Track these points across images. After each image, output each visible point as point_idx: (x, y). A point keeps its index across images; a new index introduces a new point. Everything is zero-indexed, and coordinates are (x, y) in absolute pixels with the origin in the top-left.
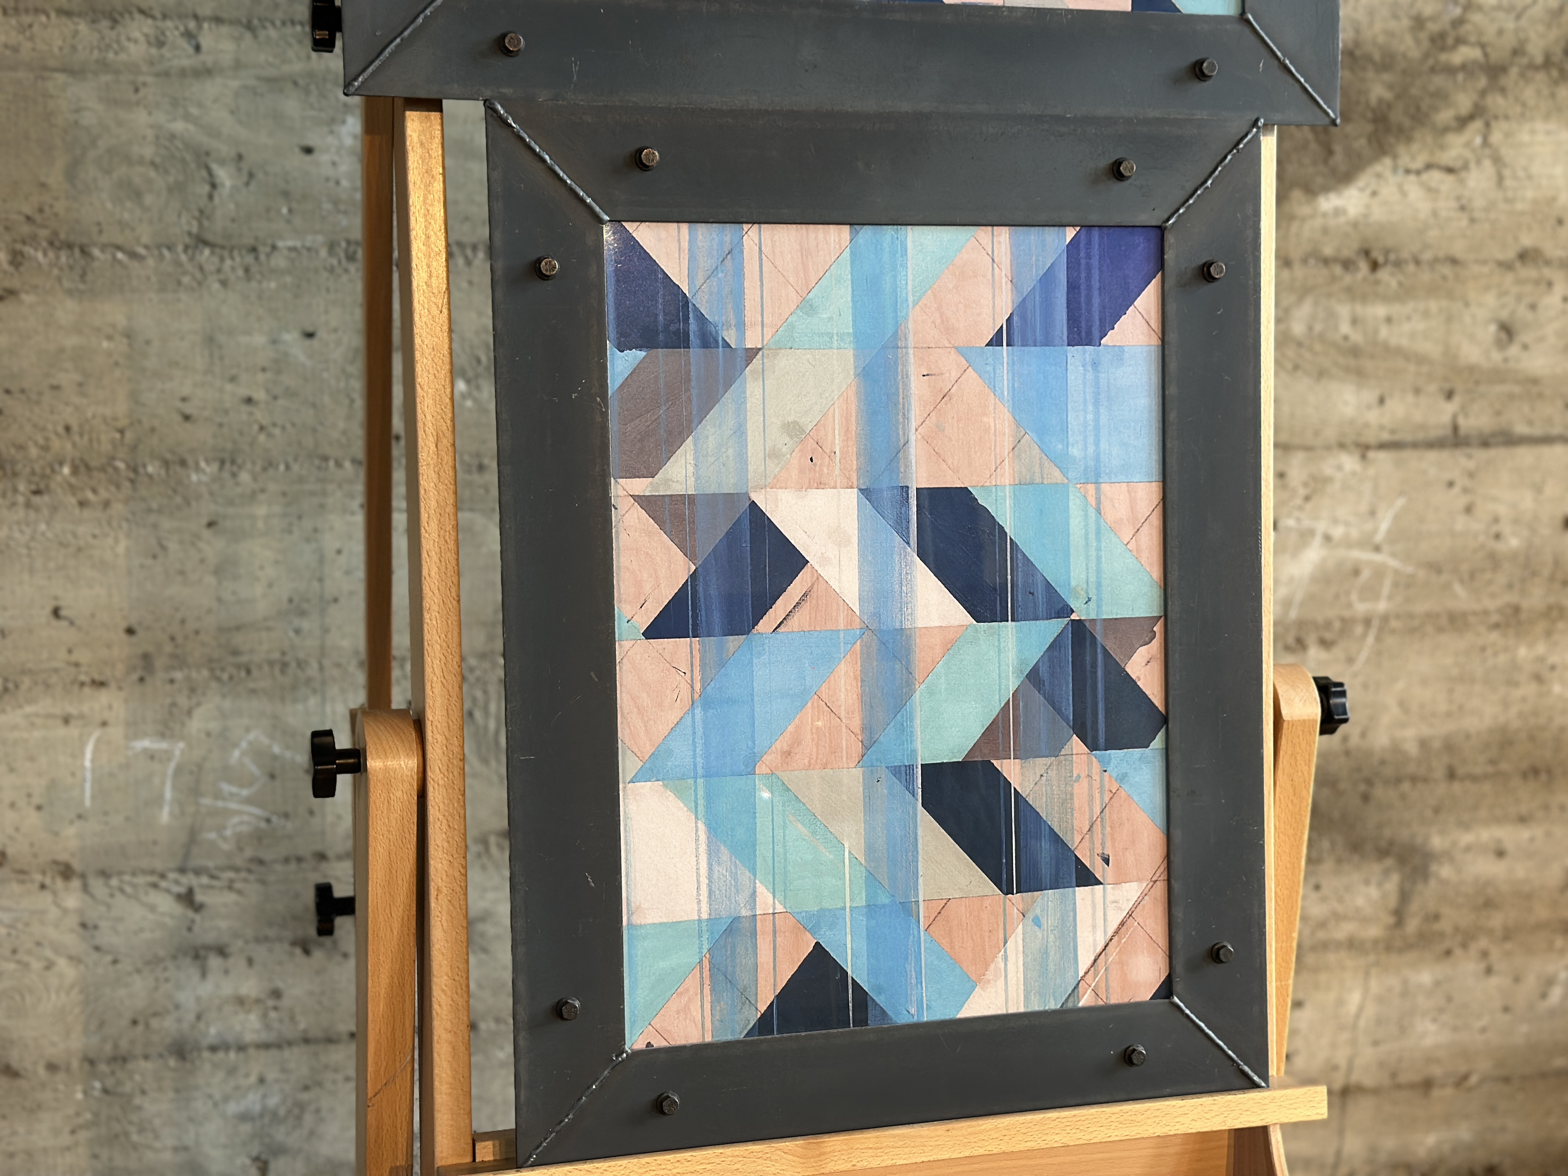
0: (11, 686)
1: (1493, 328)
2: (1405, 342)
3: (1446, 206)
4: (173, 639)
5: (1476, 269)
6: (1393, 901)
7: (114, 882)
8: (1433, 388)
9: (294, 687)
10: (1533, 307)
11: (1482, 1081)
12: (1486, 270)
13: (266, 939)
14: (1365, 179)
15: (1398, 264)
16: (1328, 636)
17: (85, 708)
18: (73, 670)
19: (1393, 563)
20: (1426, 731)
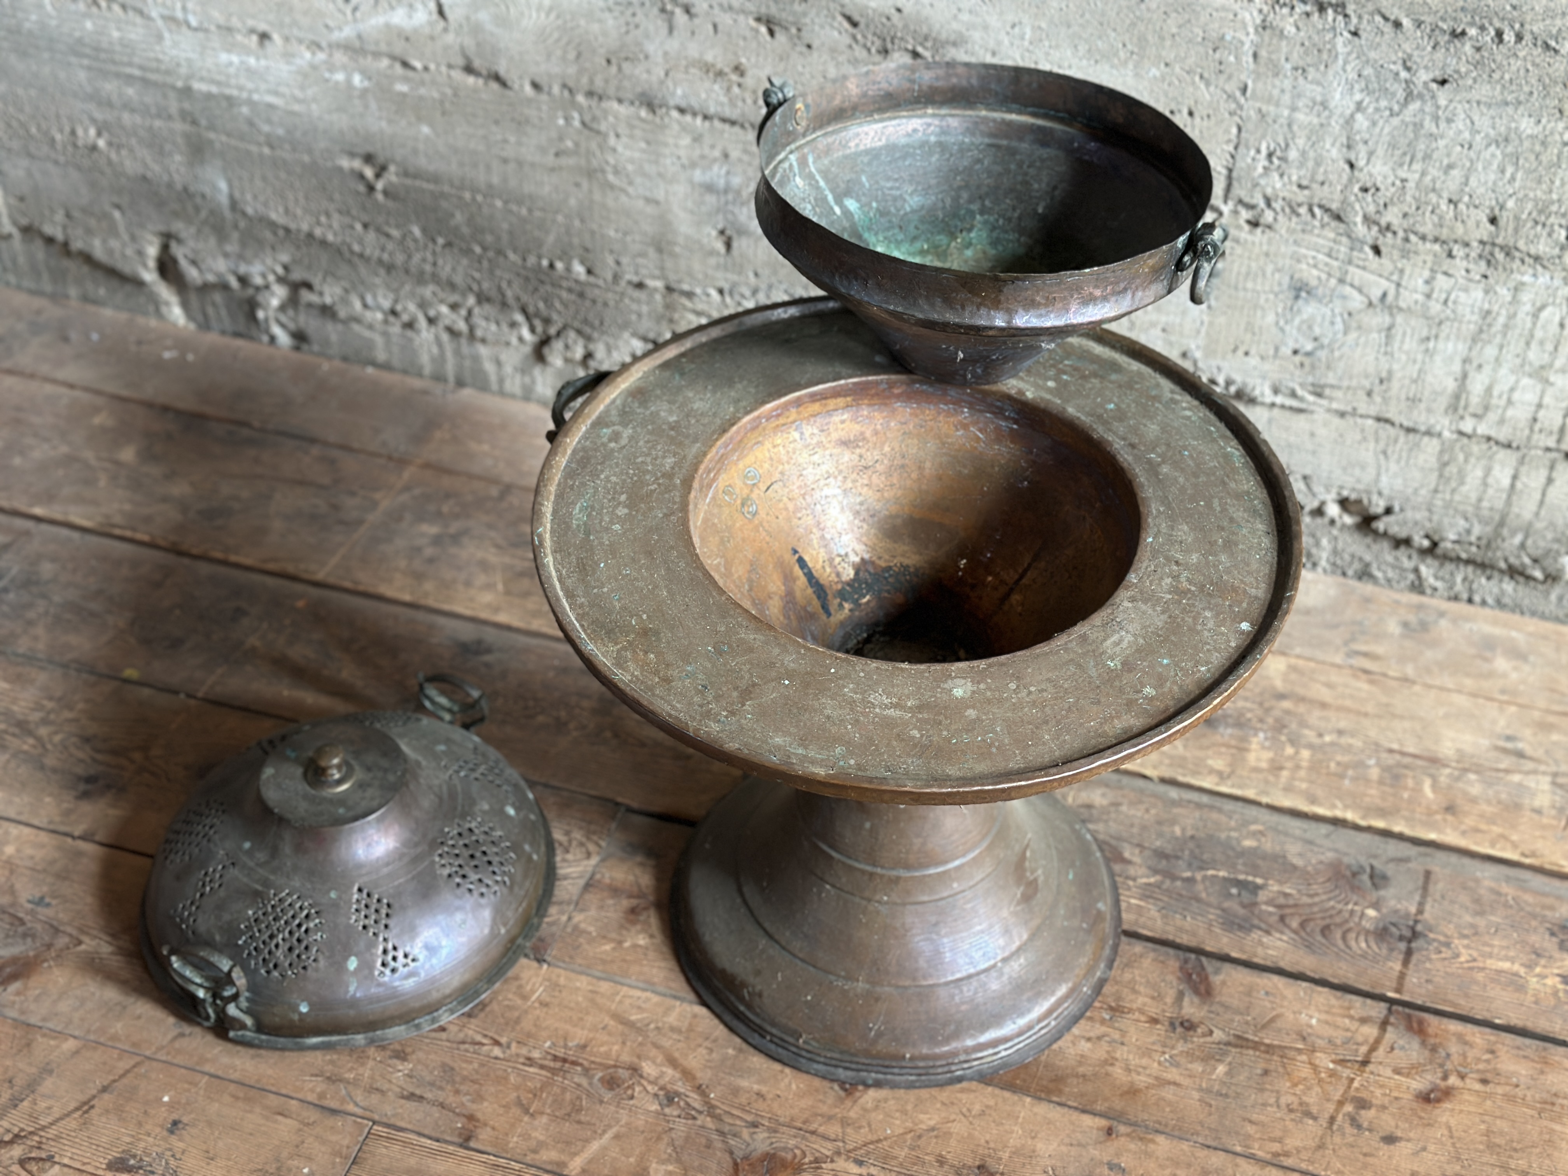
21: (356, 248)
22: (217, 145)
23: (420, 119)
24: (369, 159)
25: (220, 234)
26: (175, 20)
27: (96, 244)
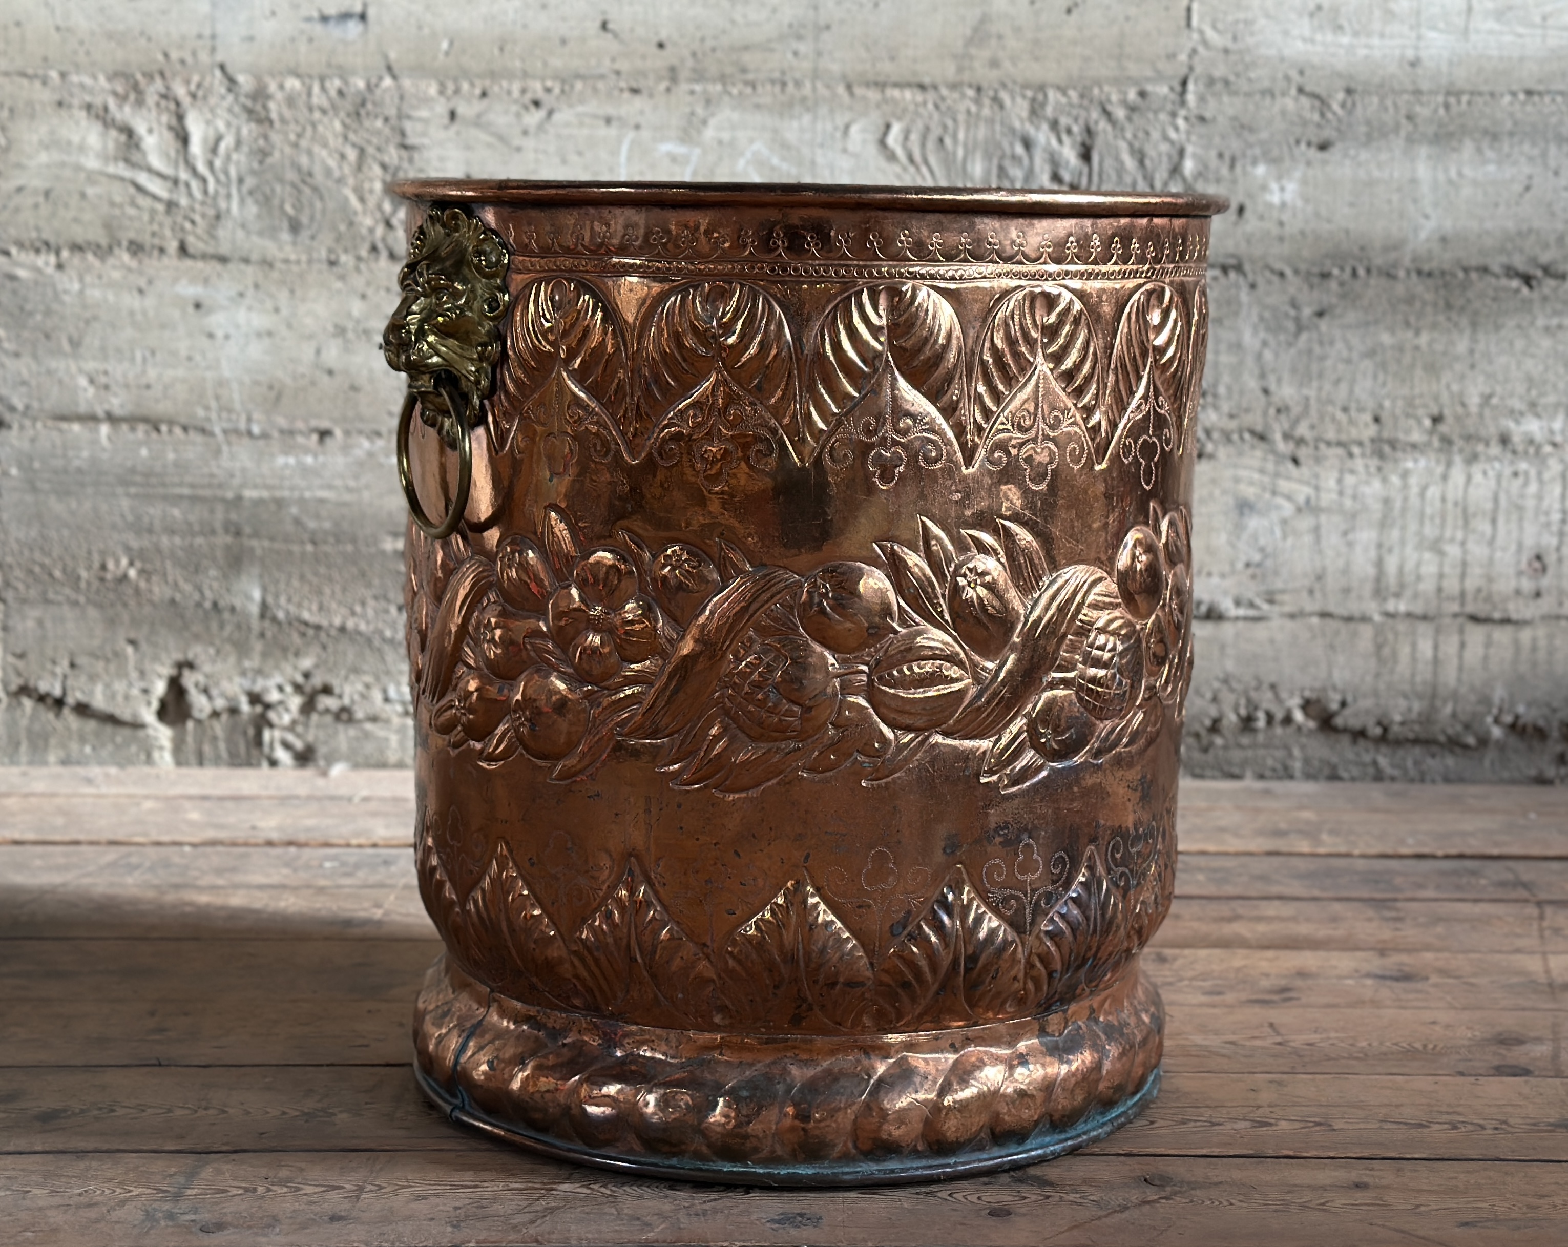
0: (567, 88)
4: (694, 54)
9: (790, 105)
17: (623, 112)
18: (613, 77)
21: (388, 633)
22: (259, 552)
25: (242, 649)
26: (236, 432)
27: (99, 689)
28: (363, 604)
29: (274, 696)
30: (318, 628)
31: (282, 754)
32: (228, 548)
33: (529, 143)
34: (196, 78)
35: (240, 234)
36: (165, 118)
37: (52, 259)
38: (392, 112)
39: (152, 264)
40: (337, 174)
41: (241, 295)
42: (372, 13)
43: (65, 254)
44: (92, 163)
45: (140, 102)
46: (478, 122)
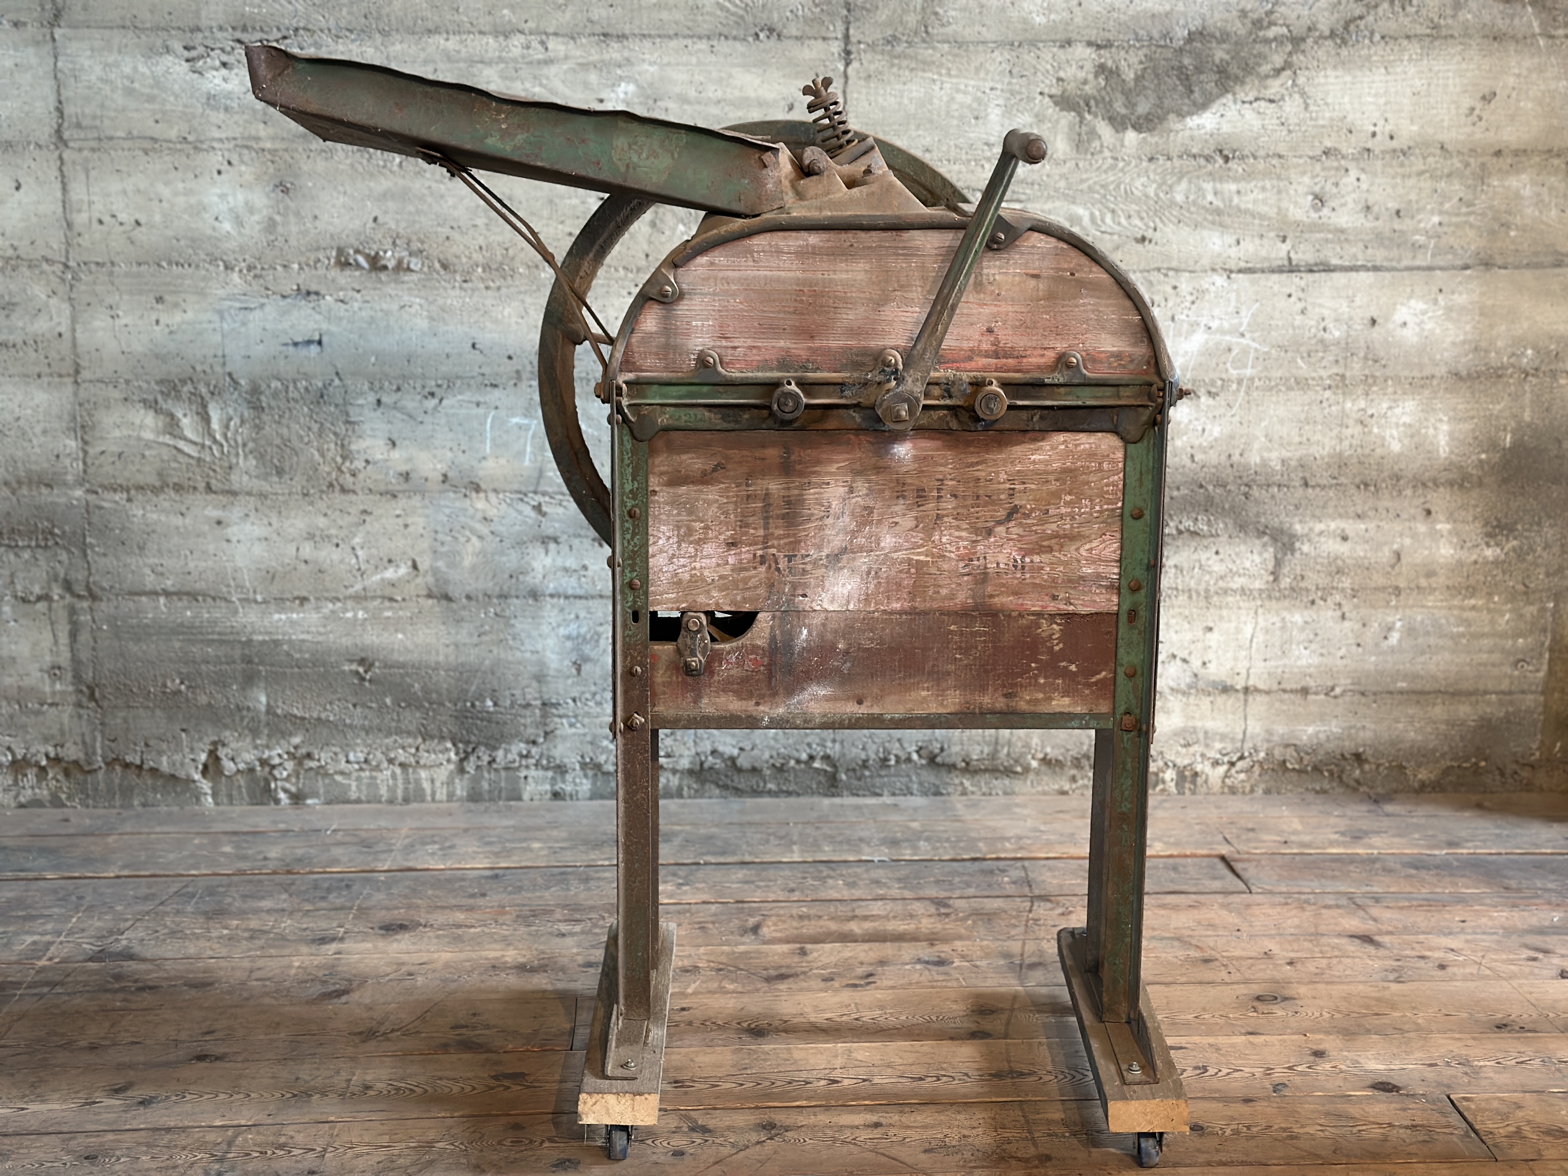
0: (450, 384)
1: (1310, 198)
2: (1250, 206)
3: (1272, 123)
4: (530, 363)
5: (1295, 160)
6: (1271, 566)
7: (501, 496)
8: (1272, 234)
10: (1337, 185)
11: (1344, 692)
12: (1301, 161)
13: (580, 536)
14: (1215, 107)
15: (1242, 158)
16: (1213, 390)
17: (487, 399)
18: (481, 377)
19: (1255, 345)
20: (1285, 454)
21: (348, 721)
22: (263, 673)
23: (396, 631)
24: (362, 661)
25: (255, 733)
26: (247, 600)
27: (164, 759)
28: (331, 703)
29: (277, 761)
30: (303, 719)
31: (282, 795)
32: (244, 670)
33: (428, 419)
34: (213, 382)
35: (245, 478)
36: (194, 407)
37: (125, 496)
38: (341, 401)
39: (190, 498)
40: (306, 440)
41: (247, 515)
42: (325, 340)
43: (133, 492)
44: (148, 435)
45: (178, 398)
46: (395, 407)
